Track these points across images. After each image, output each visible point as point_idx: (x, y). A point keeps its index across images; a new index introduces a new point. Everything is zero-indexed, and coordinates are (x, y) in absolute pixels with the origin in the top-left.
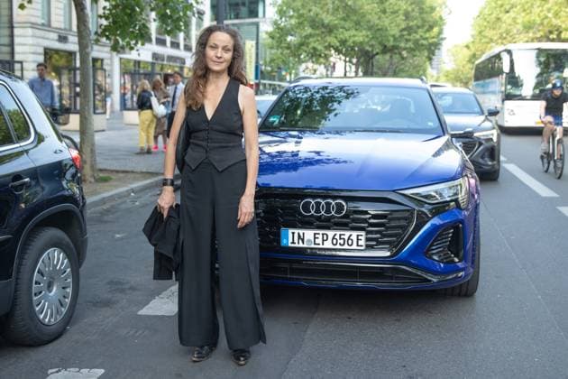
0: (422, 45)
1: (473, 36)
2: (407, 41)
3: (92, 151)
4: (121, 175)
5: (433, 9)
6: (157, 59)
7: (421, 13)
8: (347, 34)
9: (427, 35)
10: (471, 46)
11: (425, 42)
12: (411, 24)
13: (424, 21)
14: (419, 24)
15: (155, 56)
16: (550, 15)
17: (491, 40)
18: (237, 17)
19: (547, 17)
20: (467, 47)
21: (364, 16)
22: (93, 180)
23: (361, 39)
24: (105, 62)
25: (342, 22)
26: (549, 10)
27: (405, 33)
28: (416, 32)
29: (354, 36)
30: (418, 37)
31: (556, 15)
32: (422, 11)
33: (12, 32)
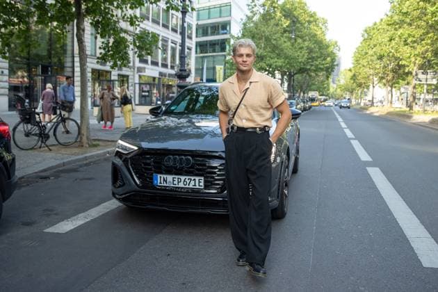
0: (320, 68)
1: (353, 64)
2: (312, 65)
3: (88, 128)
4: (110, 143)
5: (328, 47)
6: (162, 76)
7: (319, 49)
8: (272, 61)
9: (323, 62)
10: (353, 69)
11: (322, 67)
12: (314, 55)
13: (321, 53)
14: (319, 55)
15: (161, 74)
16: (393, 51)
17: (364, 66)
18: (214, 51)
19: (391, 52)
20: (350, 70)
21: (282, 50)
22: (87, 146)
23: (280, 64)
24: (130, 77)
25: (269, 54)
26: (392, 48)
27: (310, 61)
28: (316, 61)
29: (276, 62)
30: (317, 63)
31: (397, 50)
32: (320, 48)
33: (73, 59)
